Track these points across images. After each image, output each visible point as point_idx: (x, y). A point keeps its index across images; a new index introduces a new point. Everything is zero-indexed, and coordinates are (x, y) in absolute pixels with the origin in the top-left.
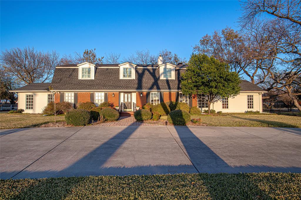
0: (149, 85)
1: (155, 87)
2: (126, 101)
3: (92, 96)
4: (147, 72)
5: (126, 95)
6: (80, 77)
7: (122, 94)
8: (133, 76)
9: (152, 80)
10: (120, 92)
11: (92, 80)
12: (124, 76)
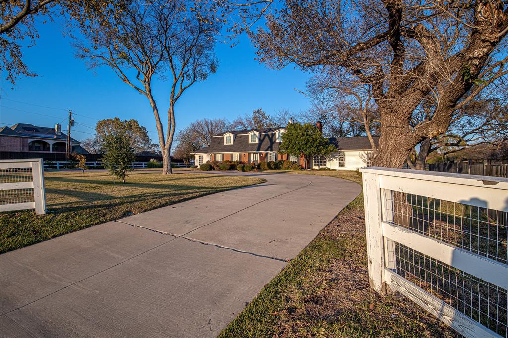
0: (266, 147)
1: (270, 149)
2: (255, 159)
3: (232, 156)
4: (267, 137)
5: (255, 155)
6: (225, 144)
7: (252, 155)
8: (257, 141)
9: (269, 145)
10: (250, 153)
11: (232, 145)
12: (251, 141)
